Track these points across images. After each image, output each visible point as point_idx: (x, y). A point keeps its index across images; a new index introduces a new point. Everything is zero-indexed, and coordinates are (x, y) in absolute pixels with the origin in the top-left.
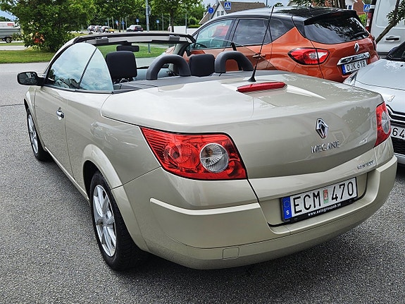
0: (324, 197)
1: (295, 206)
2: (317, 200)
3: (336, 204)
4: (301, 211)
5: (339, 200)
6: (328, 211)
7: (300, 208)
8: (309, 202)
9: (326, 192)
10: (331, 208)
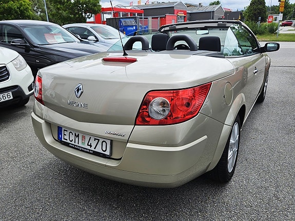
0: (82, 140)
1: (64, 135)
2: (77, 139)
3: (89, 150)
4: (67, 140)
5: (92, 149)
6: (81, 150)
7: (66, 137)
8: (72, 137)
9: (84, 138)
10: (85, 150)
